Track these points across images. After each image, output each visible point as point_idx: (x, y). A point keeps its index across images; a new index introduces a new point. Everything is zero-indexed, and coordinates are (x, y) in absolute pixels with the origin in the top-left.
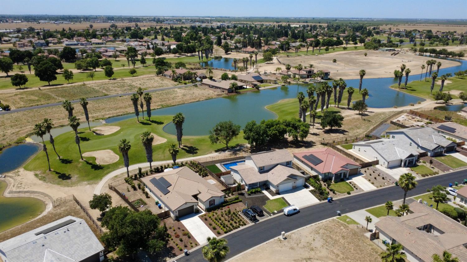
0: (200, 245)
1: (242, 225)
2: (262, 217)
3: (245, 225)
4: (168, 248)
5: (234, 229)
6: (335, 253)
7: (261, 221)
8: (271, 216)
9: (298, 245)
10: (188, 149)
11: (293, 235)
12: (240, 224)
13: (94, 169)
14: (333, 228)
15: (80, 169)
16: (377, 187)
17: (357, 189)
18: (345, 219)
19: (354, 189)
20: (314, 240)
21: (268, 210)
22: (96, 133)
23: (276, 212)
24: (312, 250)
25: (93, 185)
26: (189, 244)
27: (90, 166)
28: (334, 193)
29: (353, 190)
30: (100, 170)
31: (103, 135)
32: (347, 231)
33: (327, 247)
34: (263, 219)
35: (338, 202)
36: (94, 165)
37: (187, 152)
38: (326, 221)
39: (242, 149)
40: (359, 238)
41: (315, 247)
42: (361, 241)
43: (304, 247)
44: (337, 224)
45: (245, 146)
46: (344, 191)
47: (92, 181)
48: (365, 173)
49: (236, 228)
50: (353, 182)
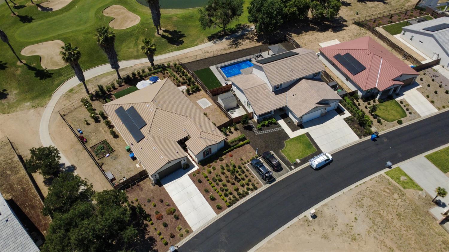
0: (193, 232)
1: (252, 190)
2: (280, 173)
3: (256, 188)
4: (147, 240)
5: (241, 198)
6: (388, 245)
7: (278, 180)
8: (291, 169)
9: (333, 229)
10: (170, 36)
11: (325, 209)
12: (248, 189)
13: (39, 78)
14: (383, 197)
15: (20, 79)
16: (439, 109)
17: (410, 113)
18: (397, 176)
19: (407, 112)
20: (356, 219)
21: (287, 159)
22: (42, 7)
23: (298, 161)
24: (354, 239)
25: (39, 109)
26: (178, 230)
27: (33, 73)
28: (379, 122)
29: (406, 116)
30: (48, 80)
31: (51, 9)
32: (404, 203)
33: (376, 235)
34: (280, 176)
35: (385, 140)
36: (39, 70)
37: (169, 42)
38: (371, 180)
39: (245, 35)
40: (423, 218)
41: (359, 235)
42: (426, 226)
43: (343, 233)
44: (388, 188)
45: (249, 29)
46: (393, 118)
47: (37, 101)
48: (420, 81)
49: (244, 196)
50: (406, 102)
